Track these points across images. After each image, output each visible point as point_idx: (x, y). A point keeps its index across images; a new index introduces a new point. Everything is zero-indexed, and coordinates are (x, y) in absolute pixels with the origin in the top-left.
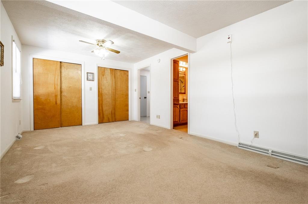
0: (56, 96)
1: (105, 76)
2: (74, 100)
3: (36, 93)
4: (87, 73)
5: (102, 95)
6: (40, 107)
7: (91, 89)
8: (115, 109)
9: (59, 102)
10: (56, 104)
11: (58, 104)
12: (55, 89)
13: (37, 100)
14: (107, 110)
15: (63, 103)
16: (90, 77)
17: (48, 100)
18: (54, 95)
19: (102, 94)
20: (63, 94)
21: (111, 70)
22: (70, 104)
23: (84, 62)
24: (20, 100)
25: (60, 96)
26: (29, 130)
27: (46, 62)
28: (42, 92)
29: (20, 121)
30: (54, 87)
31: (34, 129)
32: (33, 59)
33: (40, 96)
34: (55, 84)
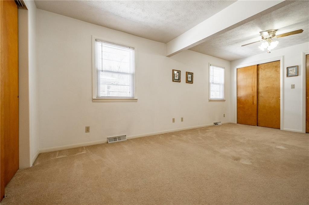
0: (253, 97)
3: (239, 95)
4: (287, 68)
6: (241, 106)
7: (293, 87)
9: (255, 102)
10: (253, 104)
11: (255, 104)
12: (252, 90)
13: (239, 100)
15: (260, 103)
16: (292, 72)
17: (247, 101)
18: (251, 96)
20: (260, 95)
22: (267, 105)
23: (283, 57)
24: (223, 101)
25: (256, 97)
26: (234, 122)
27: (246, 69)
28: (242, 93)
29: (224, 115)
30: (251, 89)
31: (237, 123)
32: (237, 69)
33: (241, 97)
34: (252, 86)
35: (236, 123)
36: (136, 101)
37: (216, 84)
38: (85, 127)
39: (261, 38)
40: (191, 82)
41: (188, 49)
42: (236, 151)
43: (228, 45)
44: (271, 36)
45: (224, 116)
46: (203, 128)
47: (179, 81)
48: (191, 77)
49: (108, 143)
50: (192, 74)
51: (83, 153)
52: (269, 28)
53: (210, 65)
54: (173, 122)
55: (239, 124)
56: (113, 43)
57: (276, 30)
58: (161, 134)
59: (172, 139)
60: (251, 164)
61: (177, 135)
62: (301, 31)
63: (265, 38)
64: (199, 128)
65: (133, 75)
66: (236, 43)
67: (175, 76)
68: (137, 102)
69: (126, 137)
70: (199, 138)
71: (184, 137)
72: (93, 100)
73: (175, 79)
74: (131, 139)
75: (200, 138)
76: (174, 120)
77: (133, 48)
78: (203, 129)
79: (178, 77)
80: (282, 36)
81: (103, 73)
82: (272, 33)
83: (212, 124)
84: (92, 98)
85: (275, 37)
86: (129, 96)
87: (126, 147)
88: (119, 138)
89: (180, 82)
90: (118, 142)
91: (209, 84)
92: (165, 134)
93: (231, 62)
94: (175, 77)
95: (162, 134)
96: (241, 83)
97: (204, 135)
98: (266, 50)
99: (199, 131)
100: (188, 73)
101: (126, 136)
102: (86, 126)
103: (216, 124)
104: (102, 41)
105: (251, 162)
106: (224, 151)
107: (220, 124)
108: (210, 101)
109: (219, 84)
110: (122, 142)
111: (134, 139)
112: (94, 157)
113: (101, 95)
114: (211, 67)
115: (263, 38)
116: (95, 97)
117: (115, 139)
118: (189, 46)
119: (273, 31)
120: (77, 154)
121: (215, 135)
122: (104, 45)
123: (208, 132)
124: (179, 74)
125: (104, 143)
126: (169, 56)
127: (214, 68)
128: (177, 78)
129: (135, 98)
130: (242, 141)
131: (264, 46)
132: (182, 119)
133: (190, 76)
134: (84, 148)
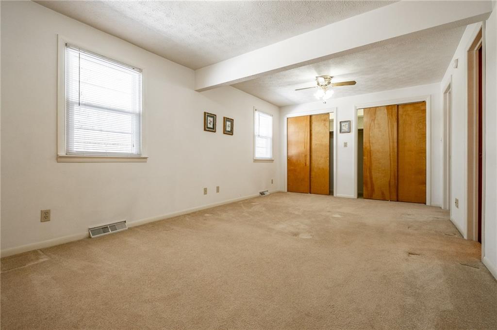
0: (306, 156)
1: (376, 122)
2: (320, 161)
3: (289, 154)
4: (340, 122)
5: (370, 153)
6: (292, 168)
7: (346, 145)
8: (397, 178)
9: (308, 163)
10: (306, 165)
11: (308, 165)
12: (305, 148)
13: (290, 161)
14: (380, 178)
16: (345, 127)
17: (299, 161)
18: (304, 155)
19: (370, 151)
21: (390, 107)
23: (337, 108)
24: (271, 161)
25: (309, 156)
26: (283, 190)
27: (298, 119)
28: (294, 152)
29: (272, 180)
30: (304, 146)
31: (288, 191)
32: (287, 118)
33: (292, 156)
34: (304, 142)
35: (286, 190)
36: (144, 160)
37: (262, 137)
38: (40, 212)
39: (317, 83)
40: (231, 133)
41: (231, 85)
42: (292, 226)
43: (279, 86)
44: (326, 83)
45: (272, 183)
46: (246, 200)
47: (214, 130)
48: (230, 126)
49: (90, 237)
50: (232, 121)
51: (41, 260)
52: (325, 73)
53: (256, 110)
54: (205, 194)
55: (289, 193)
56: (103, 57)
57: (332, 77)
58: (186, 213)
59: (206, 220)
60: (311, 237)
61: (212, 214)
62: (353, 83)
63: (321, 84)
64: (241, 201)
65: (140, 116)
66: (289, 85)
67: (209, 122)
68: (146, 162)
69: (126, 224)
70: (244, 214)
71: (224, 216)
72: (59, 158)
73: (207, 128)
74: (137, 227)
75: (247, 215)
76: (205, 191)
77: (140, 70)
78: (248, 202)
79: (212, 123)
80: (337, 85)
81: (82, 108)
82: (328, 79)
83: (258, 194)
84: (57, 155)
85: (330, 85)
86: (131, 152)
87: (132, 240)
88: (113, 227)
89: (215, 132)
90: (112, 234)
91: (254, 136)
92: (193, 213)
93: (281, 108)
94: (208, 124)
95: (189, 214)
96: (293, 138)
97: (250, 210)
98: (321, 99)
99: (242, 205)
100: (226, 120)
101: (125, 221)
102: (43, 209)
103: (262, 194)
104: (80, 49)
105: (311, 235)
106: (280, 227)
107: (267, 193)
108: (256, 161)
109: (266, 137)
110: (119, 232)
111: (141, 226)
112: (73, 264)
113: (75, 150)
114: (257, 113)
115: (318, 84)
116: (62, 153)
117: (105, 229)
118: (233, 81)
119: (329, 77)
120: (27, 266)
121: (264, 209)
122: (84, 56)
123: (255, 205)
124: (214, 119)
125: (82, 238)
126: (199, 91)
127: (261, 114)
128: (211, 126)
129: (143, 156)
130: (296, 213)
131: (320, 93)
132: (218, 188)
133: (228, 123)
134: (41, 253)
